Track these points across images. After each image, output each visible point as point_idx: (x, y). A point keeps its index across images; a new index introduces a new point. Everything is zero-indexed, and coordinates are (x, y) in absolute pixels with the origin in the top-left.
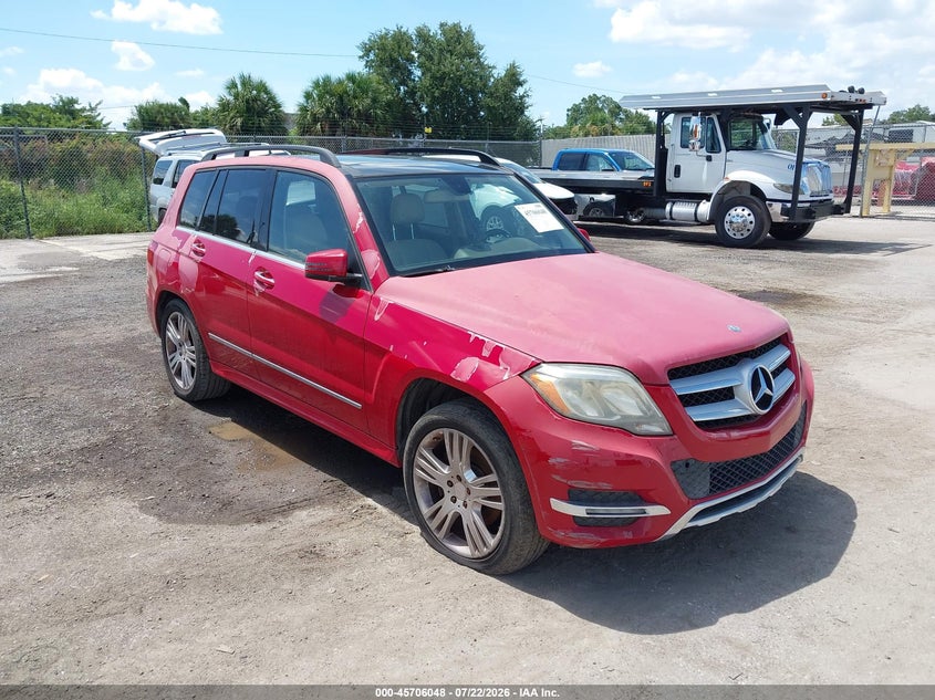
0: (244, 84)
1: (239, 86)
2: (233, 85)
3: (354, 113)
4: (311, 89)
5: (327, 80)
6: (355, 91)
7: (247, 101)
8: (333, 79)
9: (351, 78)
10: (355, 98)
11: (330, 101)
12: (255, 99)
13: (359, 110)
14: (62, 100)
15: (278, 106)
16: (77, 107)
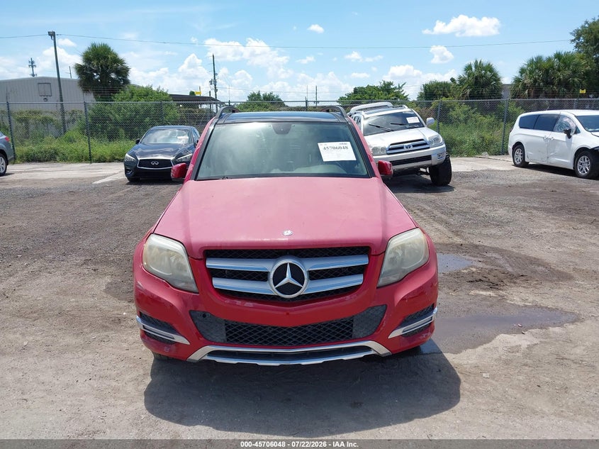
0: (476, 66)
1: (473, 69)
2: (468, 68)
3: (556, 81)
4: (526, 66)
5: (539, 59)
6: (559, 66)
7: (476, 78)
8: (544, 59)
9: (558, 56)
10: (559, 70)
11: (539, 74)
12: (482, 76)
13: (560, 79)
14: (384, 84)
15: (497, 79)
16: (392, 87)
